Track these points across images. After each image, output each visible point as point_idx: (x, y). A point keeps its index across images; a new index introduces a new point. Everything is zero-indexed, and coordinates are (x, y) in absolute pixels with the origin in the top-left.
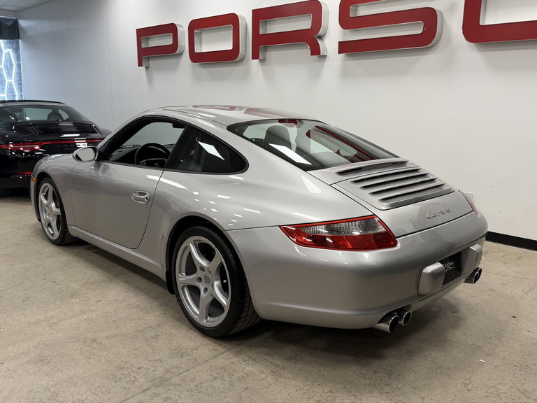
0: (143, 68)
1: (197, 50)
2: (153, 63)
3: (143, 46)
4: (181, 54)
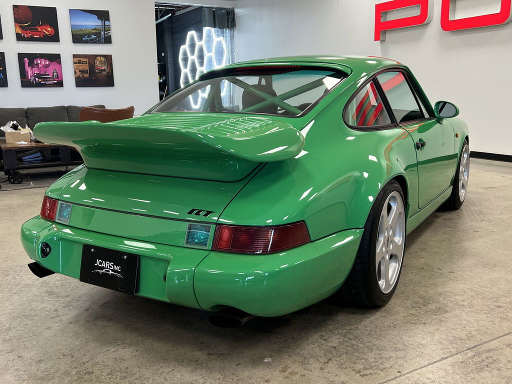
0: (379, 42)
1: (452, 18)
3: (382, 20)
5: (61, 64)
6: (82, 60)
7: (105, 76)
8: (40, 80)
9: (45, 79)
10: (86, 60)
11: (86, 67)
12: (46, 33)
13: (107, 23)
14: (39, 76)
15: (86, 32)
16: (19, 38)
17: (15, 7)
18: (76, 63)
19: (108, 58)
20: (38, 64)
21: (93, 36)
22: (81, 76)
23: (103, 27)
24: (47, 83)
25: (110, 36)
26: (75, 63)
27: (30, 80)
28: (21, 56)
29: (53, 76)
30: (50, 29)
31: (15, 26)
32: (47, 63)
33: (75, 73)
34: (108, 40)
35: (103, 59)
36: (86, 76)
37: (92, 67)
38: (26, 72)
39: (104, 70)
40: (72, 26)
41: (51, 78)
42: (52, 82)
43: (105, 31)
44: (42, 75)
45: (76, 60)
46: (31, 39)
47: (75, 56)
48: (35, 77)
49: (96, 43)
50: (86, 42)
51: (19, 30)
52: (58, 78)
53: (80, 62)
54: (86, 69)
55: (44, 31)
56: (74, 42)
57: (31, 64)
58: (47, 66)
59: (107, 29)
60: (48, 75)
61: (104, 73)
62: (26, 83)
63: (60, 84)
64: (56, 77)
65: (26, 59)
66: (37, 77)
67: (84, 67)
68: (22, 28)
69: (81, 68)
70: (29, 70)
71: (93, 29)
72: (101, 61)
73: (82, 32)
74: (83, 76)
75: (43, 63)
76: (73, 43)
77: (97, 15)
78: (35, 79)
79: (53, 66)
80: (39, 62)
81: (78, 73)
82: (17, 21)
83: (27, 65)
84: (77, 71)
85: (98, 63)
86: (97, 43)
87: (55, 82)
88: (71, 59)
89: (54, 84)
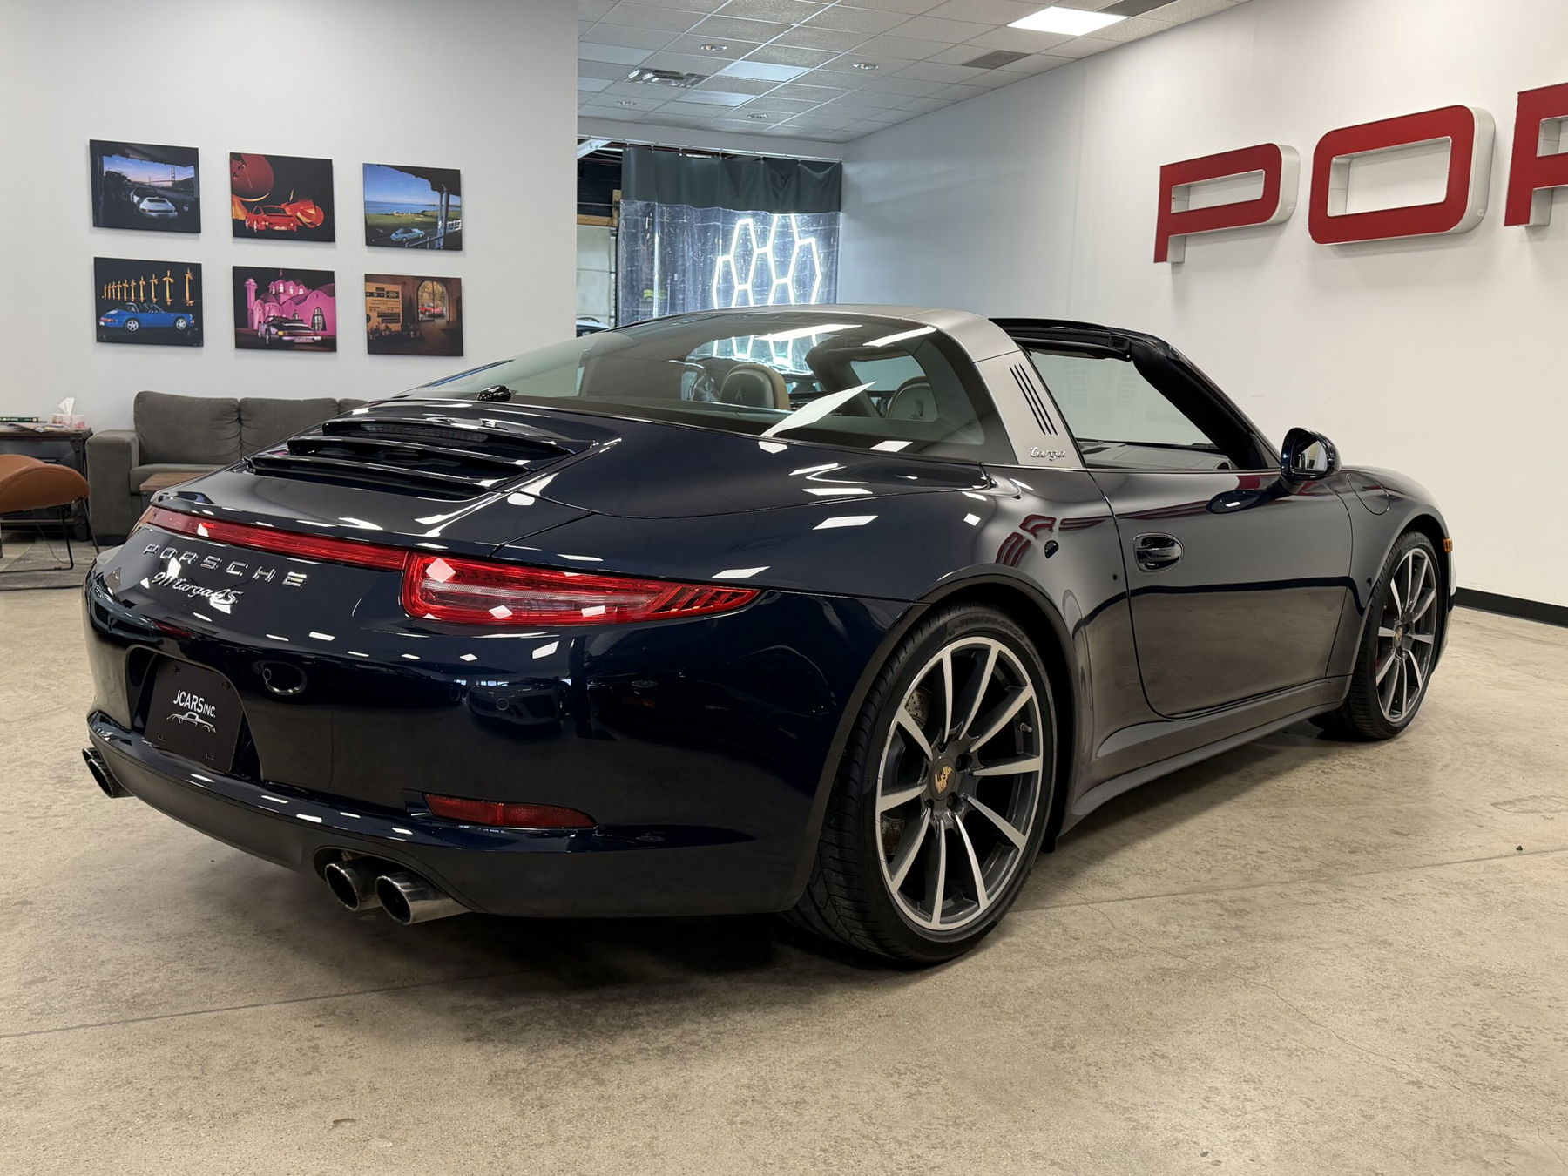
0: (1165, 267)
1: (1335, 209)
2: (1197, 250)
3: (1175, 208)
4: (1282, 223)
5: (334, 296)
6: (388, 287)
7: (443, 330)
8: (281, 333)
9: (292, 331)
10: (398, 288)
11: (396, 306)
12: (304, 220)
13: (453, 200)
14: (279, 323)
15: (403, 220)
16: (240, 230)
17: (235, 157)
18: (371, 295)
19: (452, 287)
20: (277, 294)
21: (417, 231)
22: (382, 327)
23: (444, 209)
24: (298, 340)
25: (460, 232)
26: (369, 294)
27: (258, 331)
28: (240, 274)
29: (313, 325)
30: (313, 212)
31: (233, 203)
32: (301, 292)
33: (369, 319)
34: (453, 243)
35: (439, 288)
36: (395, 327)
37: (410, 307)
38: (249, 312)
39: (441, 316)
40: (367, 205)
41: (307, 328)
42: (309, 339)
43: (448, 219)
44: (287, 320)
45: (373, 287)
46: (268, 234)
47: (369, 278)
48: (270, 324)
49: (423, 247)
50: (399, 245)
51: (240, 213)
52: (324, 328)
53: (380, 293)
54: (395, 310)
55: (299, 214)
56: (369, 243)
57: (262, 293)
58: (299, 299)
59: (452, 214)
60: (301, 321)
61: (440, 322)
62: (246, 339)
63: (328, 344)
64: (321, 326)
65: (251, 280)
66: (275, 326)
67: (390, 304)
68: (249, 207)
69: (382, 308)
70: (255, 306)
71: (418, 214)
72: (433, 293)
73: (391, 221)
74: (387, 327)
75: (291, 291)
76: (367, 244)
77: (429, 180)
78: (268, 330)
79: (316, 300)
80: (281, 289)
81: (376, 320)
82: (236, 191)
83: (251, 295)
84: (374, 315)
85: (425, 298)
86: (426, 248)
87: (318, 338)
88: (359, 287)
89: (316, 343)
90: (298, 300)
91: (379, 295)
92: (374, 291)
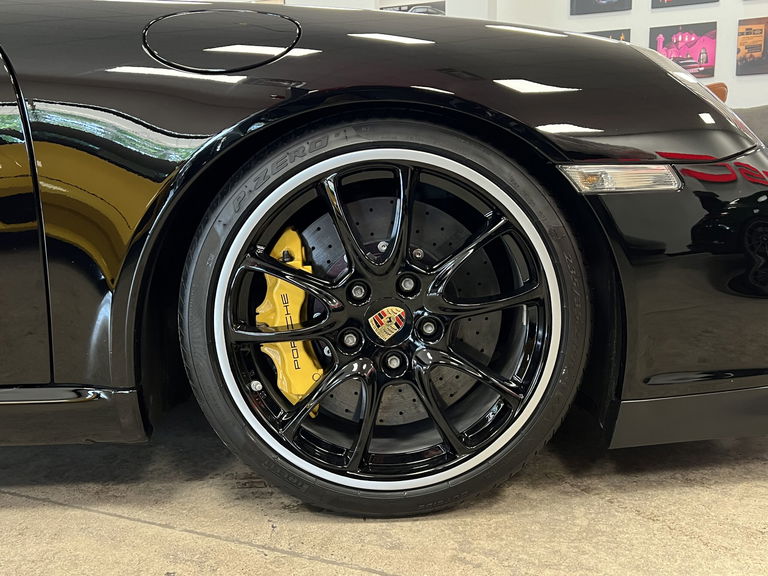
5: (715, 39)
6: (754, 27)
10: (762, 26)
11: (759, 40)
16: (656, 4)
18: (742, 34)
20: (677, 42)
22: (748, 55)
26: (740, 34)
28: (654, 33)
29: (699, 60)
32: (693, 39)
33: (739, 51)
36: (757, 55)
41: (695, 63)
44: (682, 59)
45: (743, 29)
46: (674, 3)
47: (742, 23)
52: (707, 62)
53: (749, 32)
54: (759, 43)
57: (668, 43)
58: (692, 44)
60: (691, 58)
63: (709, 73)
64: (705, 60)
65: (661, 36)
67: (755, 39)
69: (749, 42)
74: (751, 56)
75: (687, 39)
79: (702, 43)
80: (680, 39)
81: (743, 51)
83: (660, 45)
84: (742, 48)
87: (702, 69)
88: (734, 29)
89: (700, 72)
90: (690, 45)
91: (747, 34)
92: (744, 31)
